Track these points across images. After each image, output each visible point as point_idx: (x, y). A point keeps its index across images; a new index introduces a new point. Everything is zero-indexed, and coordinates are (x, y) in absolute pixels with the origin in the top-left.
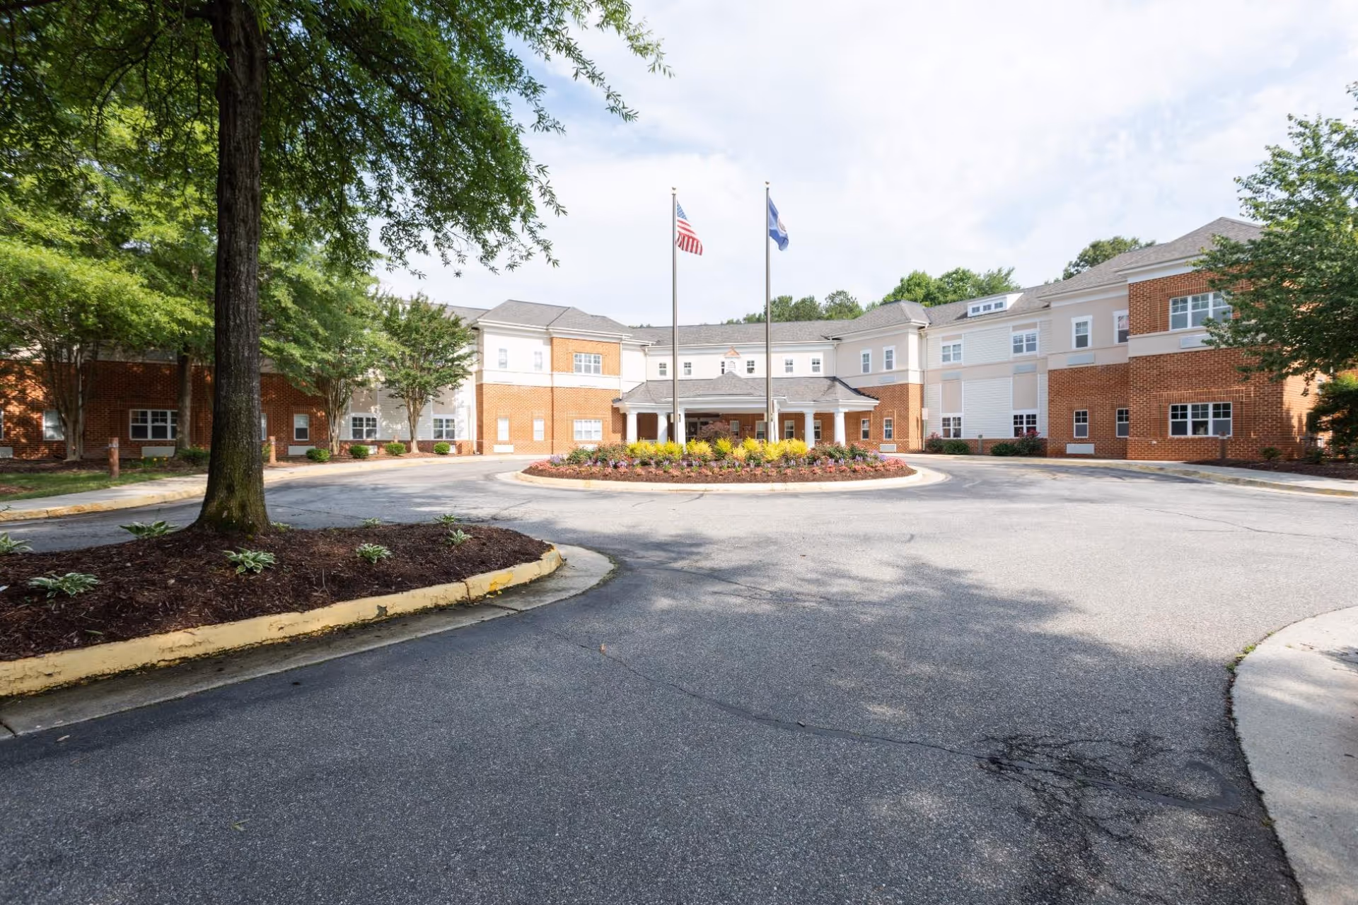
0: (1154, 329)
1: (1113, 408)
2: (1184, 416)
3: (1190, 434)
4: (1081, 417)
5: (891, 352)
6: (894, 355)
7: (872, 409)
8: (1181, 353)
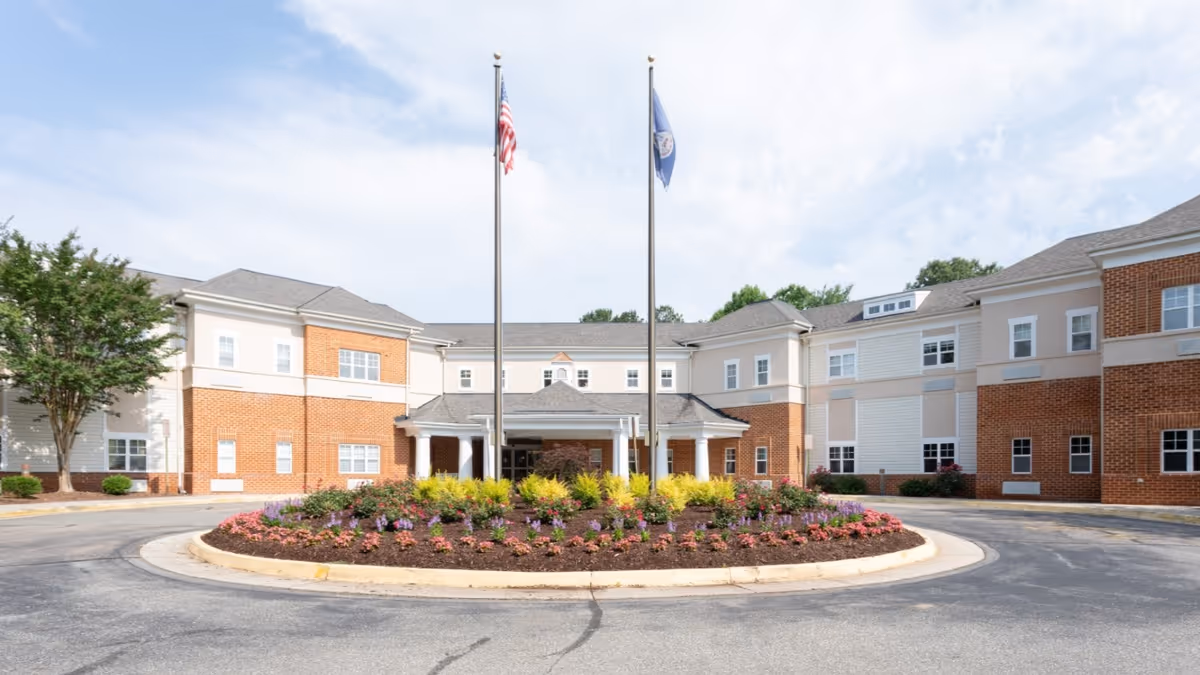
0: (1142, 329)
1: (1065, 435)
2: (1183, 445)
3: (1190, 470)
4: (1022, 446)
5: (766, 362)
6: (769, 366)
7: (740, 436)
8: (1178, 362)
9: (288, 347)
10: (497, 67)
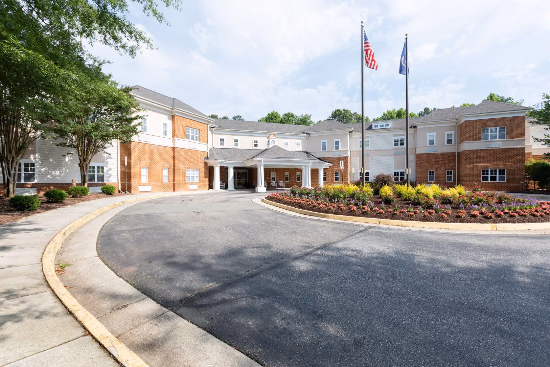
0: (476, 139)
1: (445, 170)
2: (487, 174)
3: (489, 181)
4: (431, 173)
5: (339, 142)
6: (340, 143)
7: (328, 168)
8: (486, 149)
9: (166, 125)
10: (362, 26)
